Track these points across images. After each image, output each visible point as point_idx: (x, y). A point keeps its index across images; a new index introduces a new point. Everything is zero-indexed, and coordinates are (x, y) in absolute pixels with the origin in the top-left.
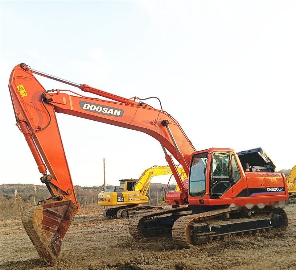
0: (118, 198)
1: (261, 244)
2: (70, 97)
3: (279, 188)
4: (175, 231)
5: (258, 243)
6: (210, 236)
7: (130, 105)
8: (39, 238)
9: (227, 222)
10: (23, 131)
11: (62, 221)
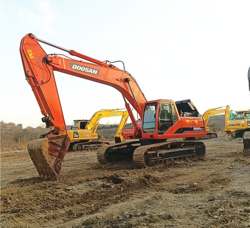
0: (74, 135)
1: (192, 164)
2: (63, 59)
3: (201, 128)
4: (135, 156)
5: (190, 164)
6: (158, 160)
7: (103, 66)
8: (46, 161)
9: (168, 151)
10: (30, 83)
11: (61, 149)
